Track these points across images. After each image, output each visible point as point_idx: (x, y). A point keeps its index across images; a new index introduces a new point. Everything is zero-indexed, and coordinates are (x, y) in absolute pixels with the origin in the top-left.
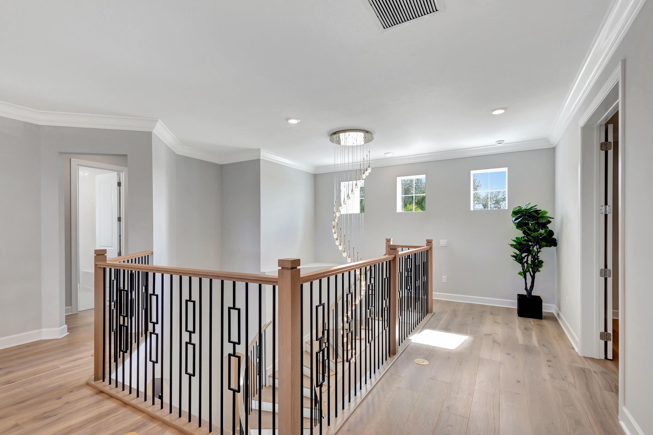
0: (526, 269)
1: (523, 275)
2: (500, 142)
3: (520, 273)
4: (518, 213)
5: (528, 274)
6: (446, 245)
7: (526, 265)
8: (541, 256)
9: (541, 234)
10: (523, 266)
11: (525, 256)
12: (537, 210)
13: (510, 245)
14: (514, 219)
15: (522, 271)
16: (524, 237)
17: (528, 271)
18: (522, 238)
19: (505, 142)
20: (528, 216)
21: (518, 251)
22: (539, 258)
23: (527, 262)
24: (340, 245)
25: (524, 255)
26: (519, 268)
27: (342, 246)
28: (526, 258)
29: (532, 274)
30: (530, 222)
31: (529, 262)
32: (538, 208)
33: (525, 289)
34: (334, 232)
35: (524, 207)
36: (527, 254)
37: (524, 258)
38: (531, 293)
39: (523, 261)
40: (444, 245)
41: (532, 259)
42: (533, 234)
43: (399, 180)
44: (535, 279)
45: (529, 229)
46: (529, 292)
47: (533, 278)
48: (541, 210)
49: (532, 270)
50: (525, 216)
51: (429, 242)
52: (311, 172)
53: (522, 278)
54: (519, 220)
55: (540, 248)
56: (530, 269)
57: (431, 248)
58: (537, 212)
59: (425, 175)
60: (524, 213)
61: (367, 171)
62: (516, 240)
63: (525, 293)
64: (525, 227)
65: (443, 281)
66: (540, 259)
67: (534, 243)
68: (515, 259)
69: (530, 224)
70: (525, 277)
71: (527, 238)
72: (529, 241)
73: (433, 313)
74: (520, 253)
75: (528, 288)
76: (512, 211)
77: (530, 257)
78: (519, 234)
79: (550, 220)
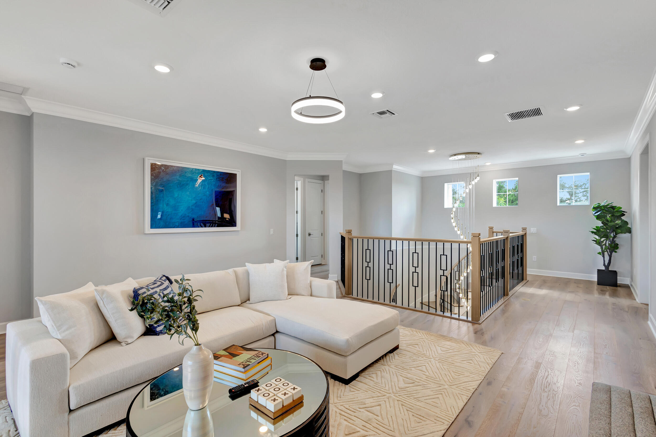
0: (605, 250)
1: (602, 255)
2: (583, 155)
3: (599, 253)
4: (596, 208)
5: (606, 253)
6: (536, 232)
7: (604, 247)
8: (617, 241)
9: (617, 224)
10: (602, 248)
11: (604, 240)
12: (613, 206)
13: (591, 232)
14: (594, 213)
15: (601, 251)
16: (602, 226)
17: (605, 251)
18: (601, 227)
19: (587, 154)
20: (605, 210)
21: (598, 236)
22: (615, 242)
23: (605, 244)
24: (459, 230)
25: (602, 239)
26: (598, 249)
27: (460, 231)
28: (605, 242)
29: (609, 253)
30: (608, 215)
31: (607, 245)
32: (614, 205)
33: (603, 265)
34: (453, 222)
35: (602, 204)
36: (605, 239)
37: (603, 242)
38: (608, 268)
39: (602, 244)
40: (534, 232)
41: (610, 243)
42: (609, 224)
43: (495, 182)
44: (612, 257)
45: (607, 221)
46: (607, 267)
47: (610, 257)
48: (617, 206)
49: (609, 251)
50: (603, 210)
51: (524, 229)
52: (419, 176)
53: (601, 257)
54: (599, 213)
55: (616, 234)
56: (608, 250)
57: (526, 234)
58: (613, 208)
59: (518, 178)
60: (602, 208)
61: (476, 179)
62: (596, 228)
63: (603, 268)
64: (603, 219)
65: (534, 260)
66: (617, 242)
67: (611, 230)
68: (595, 242)
69: (608, 217)
70: (604, 256)
71: (605, 227)
72: (607, 229)
73: (527, 281)
74: (599, 238)
75: (606, 264)
76: (592, 207)
77: (608, 241)
78: (599, 224)
79: (624, 213)
